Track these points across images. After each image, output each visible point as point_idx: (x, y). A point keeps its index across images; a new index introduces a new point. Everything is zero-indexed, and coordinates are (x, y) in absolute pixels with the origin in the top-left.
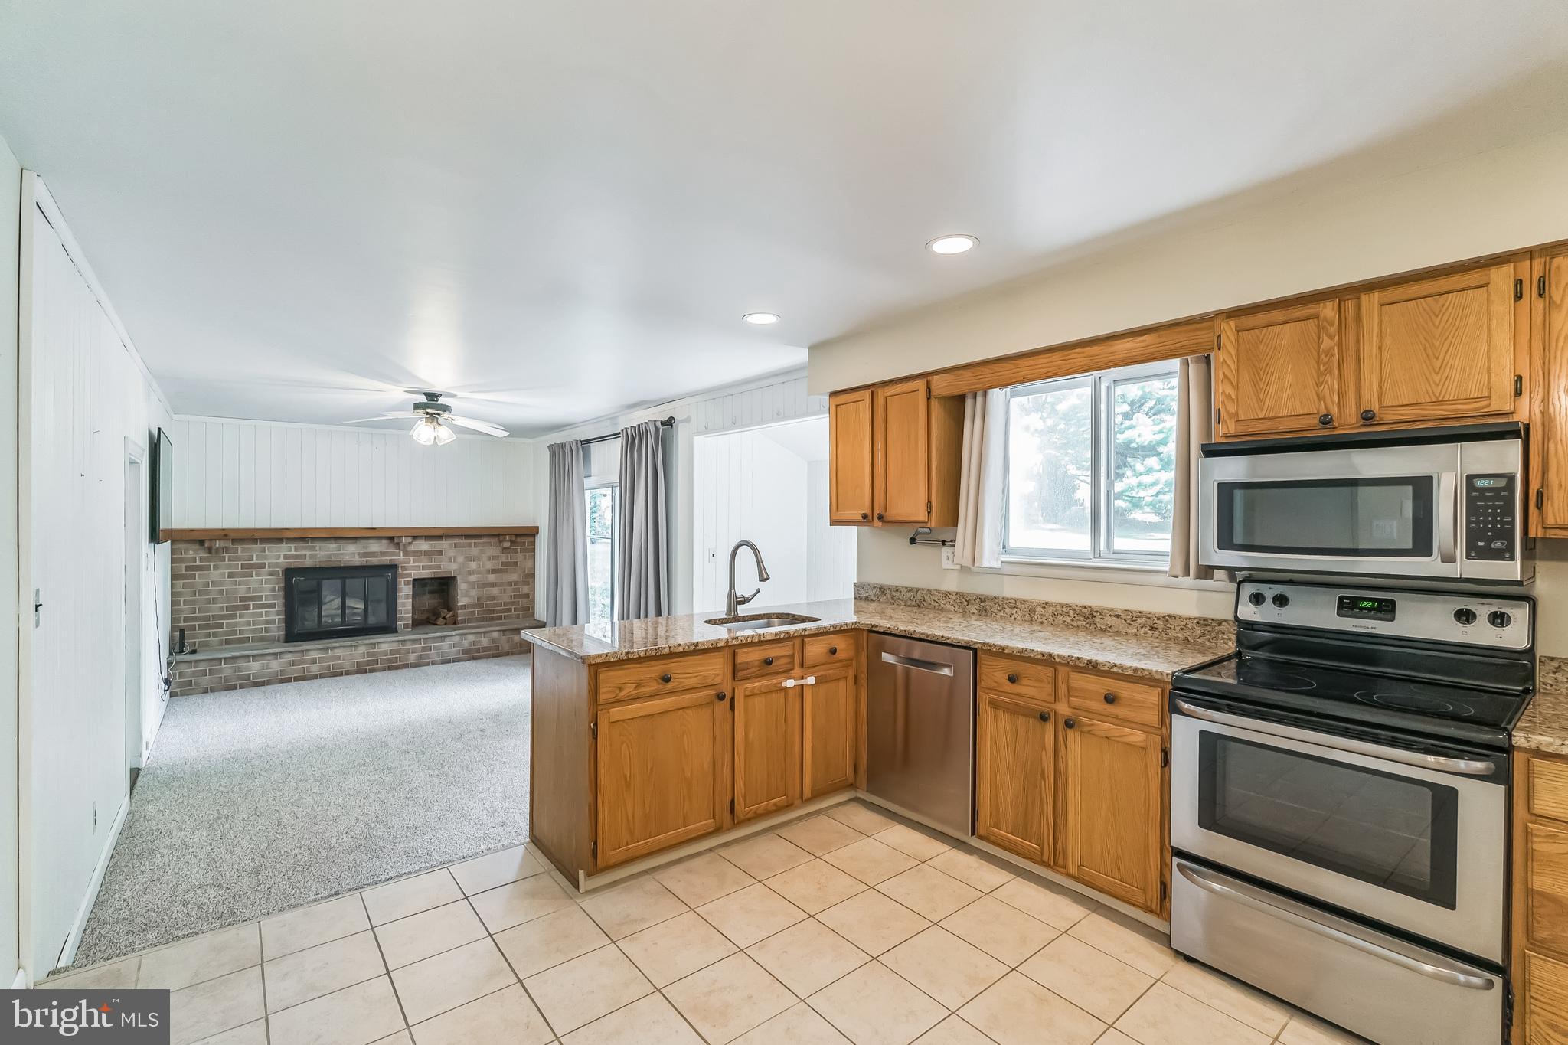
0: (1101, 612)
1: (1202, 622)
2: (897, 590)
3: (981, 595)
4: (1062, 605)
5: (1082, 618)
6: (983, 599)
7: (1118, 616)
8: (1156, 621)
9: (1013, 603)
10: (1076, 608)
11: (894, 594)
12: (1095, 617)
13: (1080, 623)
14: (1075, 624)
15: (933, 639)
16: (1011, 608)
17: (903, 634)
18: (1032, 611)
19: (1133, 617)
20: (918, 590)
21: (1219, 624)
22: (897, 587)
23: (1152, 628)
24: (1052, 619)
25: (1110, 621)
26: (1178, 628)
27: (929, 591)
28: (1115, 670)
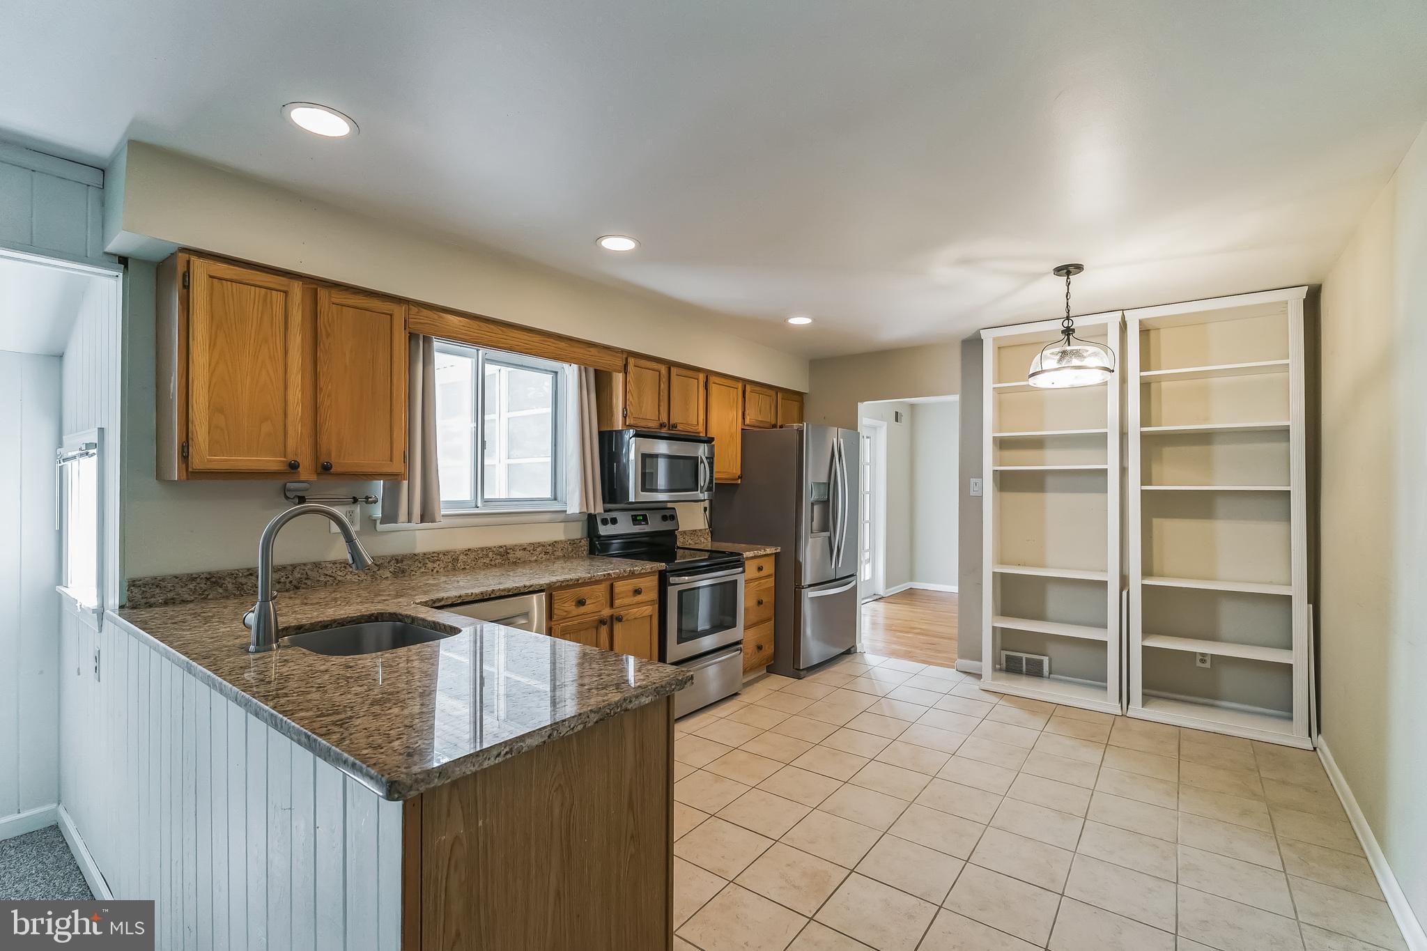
0: (513, 548)
1: (572, 542)
2: (251, 574)
3: (397, 555)
4: (482, 549)
5: (498, 557)
6: (398, 560)
7: (525, 549)
8: (548, 547)
9: (433, 557)
10: (495, 549)
11: (243, 580)
12: (508, 553)
13: (497, 561)
14: (493, 563)
15: (515, 592)
16: (434, 562)
17: (480, 597)
18: (456, 560)
19: (535, 546)
20: (294, 567)
21: (580, 542)
22: (248, 570)
23: (546, 553)
24: (474, 563)
25: (519, 554)
26: (560, 550)
27: (317, 565)
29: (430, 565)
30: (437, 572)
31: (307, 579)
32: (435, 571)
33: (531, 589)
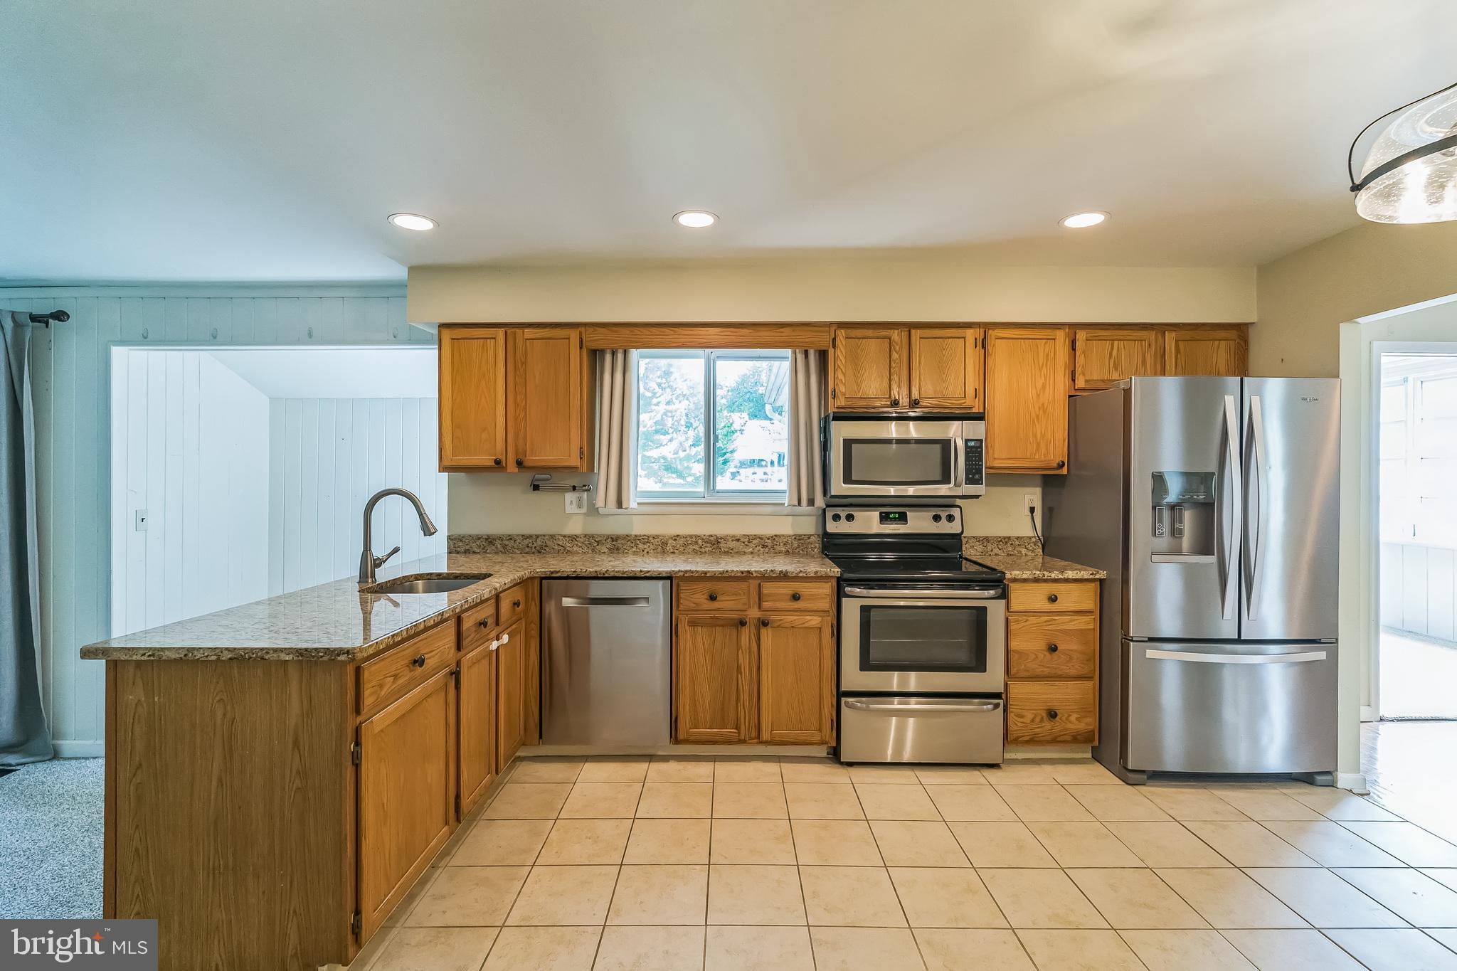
0: (725, 538)
1: (797, 538)
2: (511, 539)
3: (613, 535)
4: (691, 536)
5: (709, 545)
6: (614, 539)
7: (738, 540)
8: (767, 541)
9: (645, 539)
10: (704, 537)
11: (506, 543)
12: (719, 543)
13: (707, 549)
14: (703, 550)
15: (631, 575)
16: (644, 544)
18: (665, 544)
19: (750, 539)
20: (537, 536)
21: (809, 538)
22: (509, 535)
23: (764, 546)
24: (683, 548)
25: (731, 544)
26: (782, 544)
27: (552, 536)
28: (801, 575)
29: (641, 546)
30: (648, 552)
31: (546, 546)
32: (646, 551)
33: (647, 575)
